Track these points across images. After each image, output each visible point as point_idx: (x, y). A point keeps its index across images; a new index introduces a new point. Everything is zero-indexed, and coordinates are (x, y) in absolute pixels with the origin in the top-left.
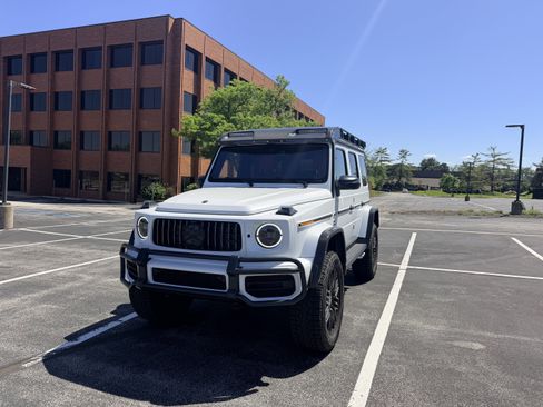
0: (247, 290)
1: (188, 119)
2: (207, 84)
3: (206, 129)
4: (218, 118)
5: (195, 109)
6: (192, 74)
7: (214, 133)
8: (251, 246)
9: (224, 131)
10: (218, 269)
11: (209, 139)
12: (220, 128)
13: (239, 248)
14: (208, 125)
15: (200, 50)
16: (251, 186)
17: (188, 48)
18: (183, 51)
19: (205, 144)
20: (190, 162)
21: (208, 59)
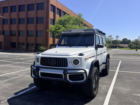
0: (69, 79)
1: (51, 27)
2: (57, 16)
3: (57, 30)
4: (60, 26)
5: (54, 23)
7: (59, 31)
8: (70, 65)
9: (63, 30)
10: (61, 72)
11: (58, 32)
12: (61, 29)
13: (67, 66)
14: (58, 28)
15: (55, 5)
16: (71, 47)
17: (51, 5)
18: (50, 6)
19: (57, 34)
20: (52, 40)
21: (57, 8)
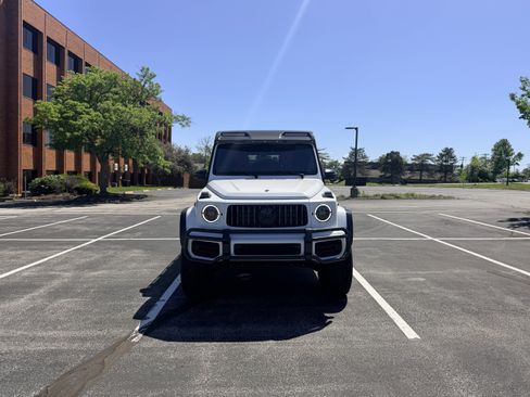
2: (50, 69)
3: (68, 118)
4: (81, 107)
5: (36, 94)
6: (31, 55)
7: (80, 122)
11: (72, 129)
12: (86, 117)
13: (306, 223)
14: (71, 114)
15: (39, 27)
16: (256, 178)
17: (26, 25)
18: (21, 28)
19: (68, 134)
20: (31, 153)
21: (49, 40)
